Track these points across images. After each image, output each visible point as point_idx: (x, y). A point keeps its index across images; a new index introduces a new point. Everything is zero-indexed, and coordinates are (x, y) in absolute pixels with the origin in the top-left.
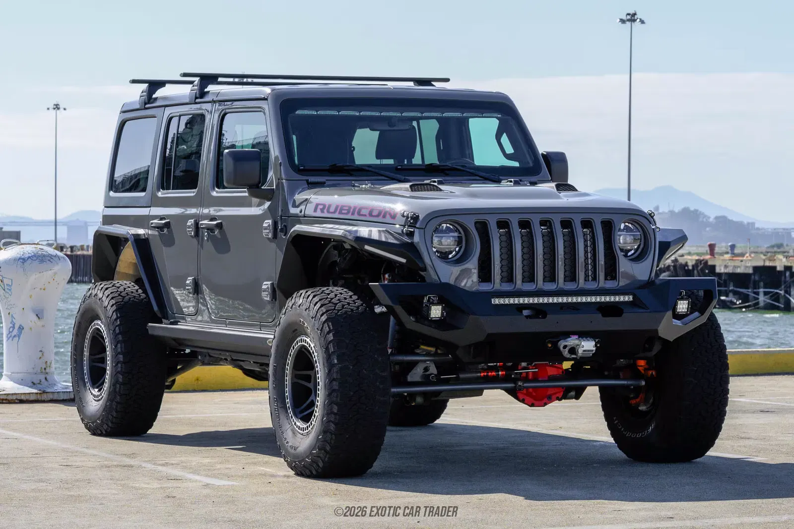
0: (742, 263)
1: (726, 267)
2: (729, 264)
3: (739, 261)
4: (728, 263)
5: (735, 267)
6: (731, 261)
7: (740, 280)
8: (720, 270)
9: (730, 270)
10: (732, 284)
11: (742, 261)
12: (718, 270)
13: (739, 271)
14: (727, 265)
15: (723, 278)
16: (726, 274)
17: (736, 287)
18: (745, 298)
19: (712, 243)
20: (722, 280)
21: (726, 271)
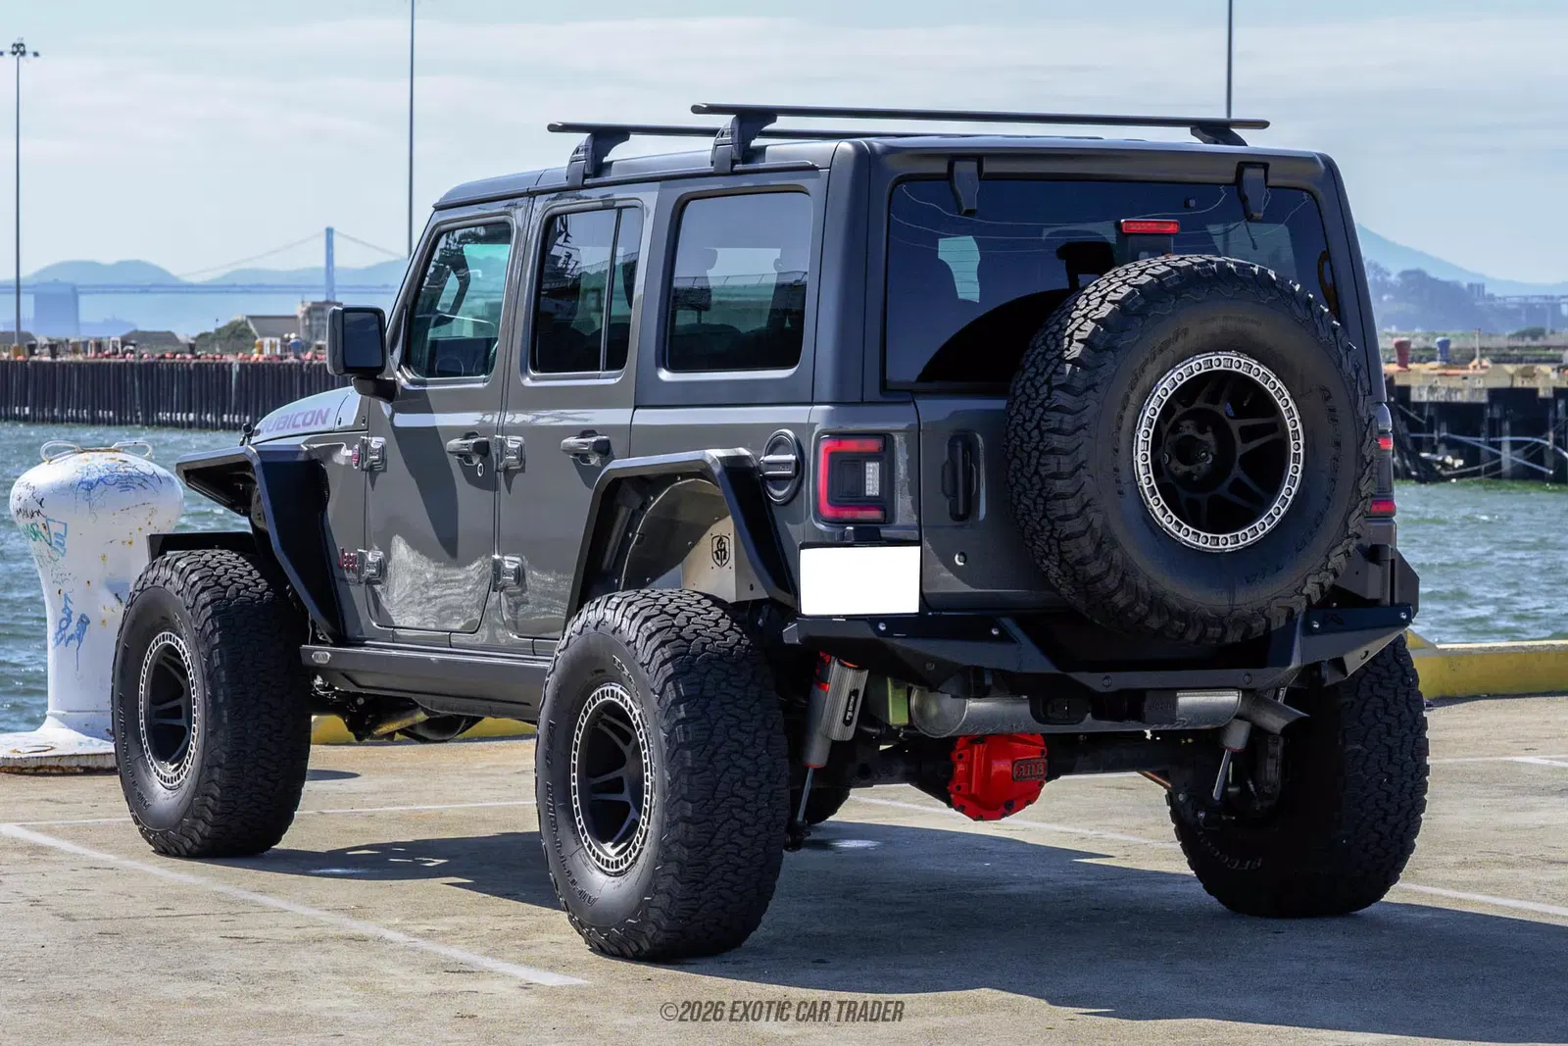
0: (1465, 381)
1: (1432, 389)
2: (1439, 384)
3: (1460, 378)
4: (1436, 382)
5: (1450, 390)
6: (1444, 378)
7: (1460, 417)
8: (1420, 396)
9: (1440, 396)
10: (1444, 426)
11: (1465, 378)
12: (1415, 397)
13: (1459, 398)
14: (1434, 385)
15: (1426, 414)
16: (1432, 404)
17: (1454, 433)
18: (1472, 456)
19: (1404, 339)
20: (1423, 419)
21: (1431, 399)
